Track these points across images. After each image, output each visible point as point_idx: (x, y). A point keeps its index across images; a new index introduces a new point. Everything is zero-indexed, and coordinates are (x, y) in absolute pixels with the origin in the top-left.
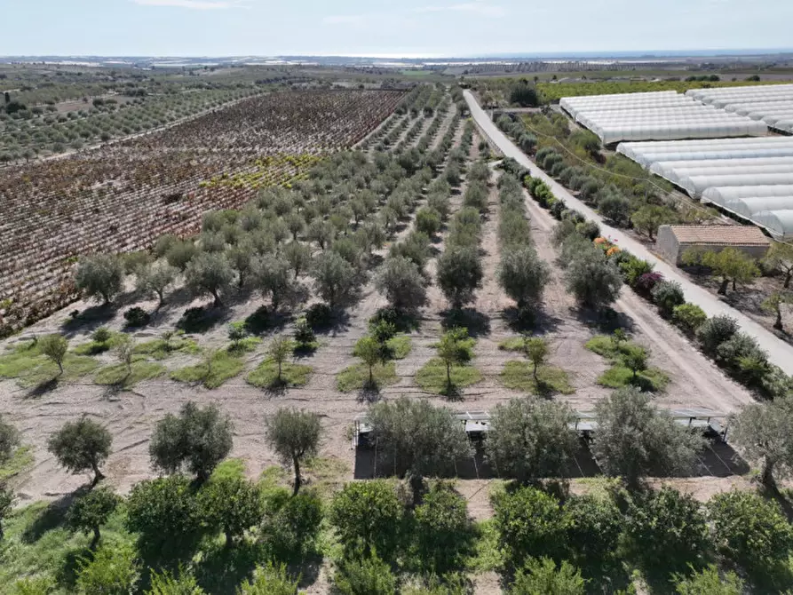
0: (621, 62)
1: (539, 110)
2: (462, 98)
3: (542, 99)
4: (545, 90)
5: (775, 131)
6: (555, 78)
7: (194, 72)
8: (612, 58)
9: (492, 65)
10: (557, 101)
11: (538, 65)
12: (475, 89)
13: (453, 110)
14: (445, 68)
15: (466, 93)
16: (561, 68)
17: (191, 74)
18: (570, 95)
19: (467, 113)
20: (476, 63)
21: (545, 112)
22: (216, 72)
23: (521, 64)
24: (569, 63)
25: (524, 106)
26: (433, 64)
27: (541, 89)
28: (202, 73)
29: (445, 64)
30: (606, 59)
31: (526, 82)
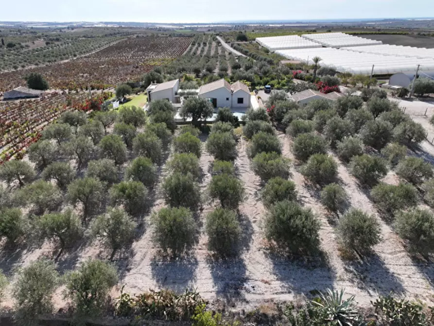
0: (286, 25)
1: (248, 42)
2: (217, 39)
3: (248, 38)
4: (250, 36)
5: (324, 47)
6: (253, 31)
7: (63, 30)
8: (281, 23)
9: (221, 27)
10: (254, 40)
11: (245, 26)
12: (221, 36)
13: (214, 44)
14: (197, 28)
15: (218, 37)
16: (256, 28)
17: (61, 31)
18: (259, 37)
19: (220, 44)
20: (212, 26)
21: (251, 43)
22: (75, 30)
23: (236, 26)
24: (260, 26)
25: (242, 41)
26: (190, 26)
27: (248, 35)
28: (67, 31)
29: (196, 26)
30: (279, 24)
31: (241, 32)
